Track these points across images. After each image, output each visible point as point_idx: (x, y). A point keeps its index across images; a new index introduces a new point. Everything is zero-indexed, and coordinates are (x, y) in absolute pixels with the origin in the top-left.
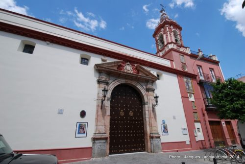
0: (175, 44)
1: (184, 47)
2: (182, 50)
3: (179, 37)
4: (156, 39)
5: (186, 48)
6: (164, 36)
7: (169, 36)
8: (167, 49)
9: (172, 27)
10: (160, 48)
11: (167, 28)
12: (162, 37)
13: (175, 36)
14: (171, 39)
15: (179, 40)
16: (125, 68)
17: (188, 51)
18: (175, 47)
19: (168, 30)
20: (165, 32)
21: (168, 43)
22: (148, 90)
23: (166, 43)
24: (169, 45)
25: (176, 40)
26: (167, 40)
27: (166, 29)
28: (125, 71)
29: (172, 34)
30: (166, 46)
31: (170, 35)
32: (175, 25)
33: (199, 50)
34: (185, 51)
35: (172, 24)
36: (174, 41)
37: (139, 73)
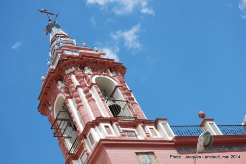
0: (111, 121)
1: (145, 123)
2: (141, 134)
3: (120, 95)
4: (50, 119)
5: (155, 123)
6: (71, 103)
7: (85, 101)
8: (89, 148)
9: (88, 71)
10: (69, 144)
11: (73, 77)
12: (65, 109)
13: (107, 93)
14: (95, 109)
15: (122, 105)
17: (165, 133)
18: (115, 132)
19: (76, 83)
20: (70, 92)
23: (81, 128)
24: (92, 130)
25: (115, 109)
26: (82, 118)
27: (71, 81)
29: (95, 93)
30: (84, 135)
31: (89, 97)
32: (96, 62)
33: (202, 116)
34: (153, 137)
35: (83, 62)
36: (106, 114)
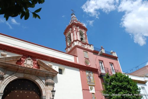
0: (80, 41)
1: (88, 44)
2: (86, 47)
3: (84, 36)
4: (66, 37)
5: (90, 45)
6: (72, 34)
7: (75, 35)
8: (73, 46)
9: (78, 28)
10: (68, 44)
11: (74, 28)
12: (70, 35)
13: (81, 34)
14: (77, 37)
15: (84, 38)
16: (25, 62)
17: (92, 48)
18: (80, 44)
19: (74, 30)
20: (72, 31)
21: (75, 41)
22: (47, 84)
23: (72, 41)
24: (75, 42)
25: (82, 39)
26: (73, 38)
27: (73, 29)
28: (25, 65)
29: (78, 33)
30: (72, 43)
31: (76, 34)
32: (81, 26)
33: (102, 47)
34: (89, 48)
35: (78, 25)
36: (79, 39)
37: (39, 68)
